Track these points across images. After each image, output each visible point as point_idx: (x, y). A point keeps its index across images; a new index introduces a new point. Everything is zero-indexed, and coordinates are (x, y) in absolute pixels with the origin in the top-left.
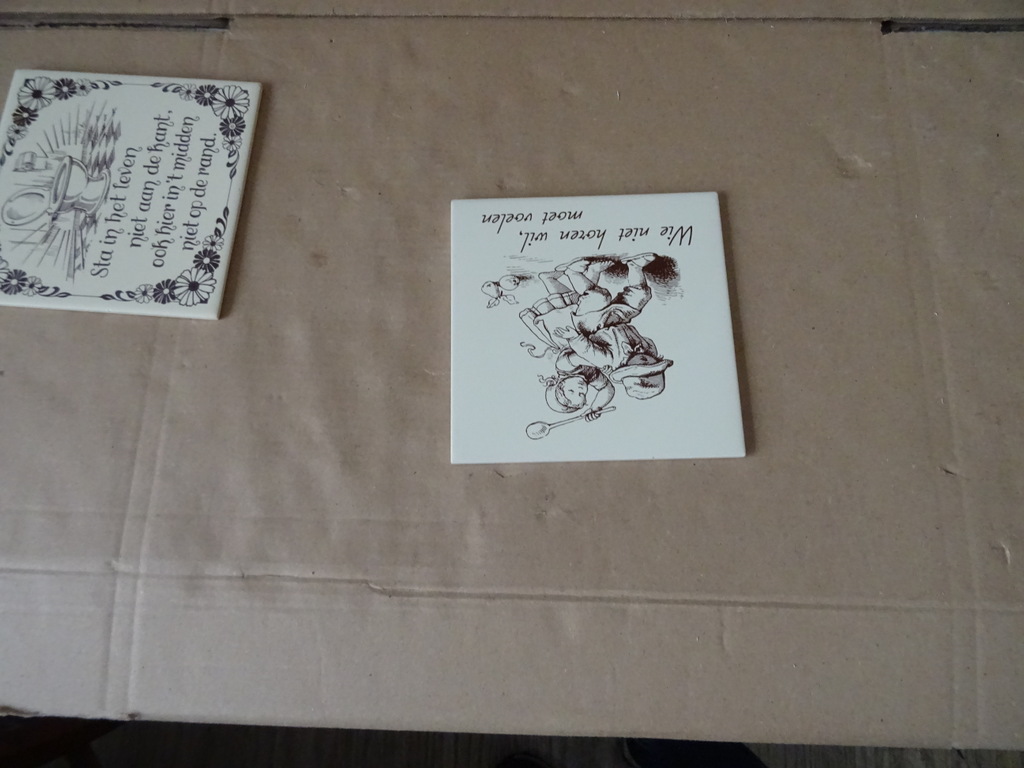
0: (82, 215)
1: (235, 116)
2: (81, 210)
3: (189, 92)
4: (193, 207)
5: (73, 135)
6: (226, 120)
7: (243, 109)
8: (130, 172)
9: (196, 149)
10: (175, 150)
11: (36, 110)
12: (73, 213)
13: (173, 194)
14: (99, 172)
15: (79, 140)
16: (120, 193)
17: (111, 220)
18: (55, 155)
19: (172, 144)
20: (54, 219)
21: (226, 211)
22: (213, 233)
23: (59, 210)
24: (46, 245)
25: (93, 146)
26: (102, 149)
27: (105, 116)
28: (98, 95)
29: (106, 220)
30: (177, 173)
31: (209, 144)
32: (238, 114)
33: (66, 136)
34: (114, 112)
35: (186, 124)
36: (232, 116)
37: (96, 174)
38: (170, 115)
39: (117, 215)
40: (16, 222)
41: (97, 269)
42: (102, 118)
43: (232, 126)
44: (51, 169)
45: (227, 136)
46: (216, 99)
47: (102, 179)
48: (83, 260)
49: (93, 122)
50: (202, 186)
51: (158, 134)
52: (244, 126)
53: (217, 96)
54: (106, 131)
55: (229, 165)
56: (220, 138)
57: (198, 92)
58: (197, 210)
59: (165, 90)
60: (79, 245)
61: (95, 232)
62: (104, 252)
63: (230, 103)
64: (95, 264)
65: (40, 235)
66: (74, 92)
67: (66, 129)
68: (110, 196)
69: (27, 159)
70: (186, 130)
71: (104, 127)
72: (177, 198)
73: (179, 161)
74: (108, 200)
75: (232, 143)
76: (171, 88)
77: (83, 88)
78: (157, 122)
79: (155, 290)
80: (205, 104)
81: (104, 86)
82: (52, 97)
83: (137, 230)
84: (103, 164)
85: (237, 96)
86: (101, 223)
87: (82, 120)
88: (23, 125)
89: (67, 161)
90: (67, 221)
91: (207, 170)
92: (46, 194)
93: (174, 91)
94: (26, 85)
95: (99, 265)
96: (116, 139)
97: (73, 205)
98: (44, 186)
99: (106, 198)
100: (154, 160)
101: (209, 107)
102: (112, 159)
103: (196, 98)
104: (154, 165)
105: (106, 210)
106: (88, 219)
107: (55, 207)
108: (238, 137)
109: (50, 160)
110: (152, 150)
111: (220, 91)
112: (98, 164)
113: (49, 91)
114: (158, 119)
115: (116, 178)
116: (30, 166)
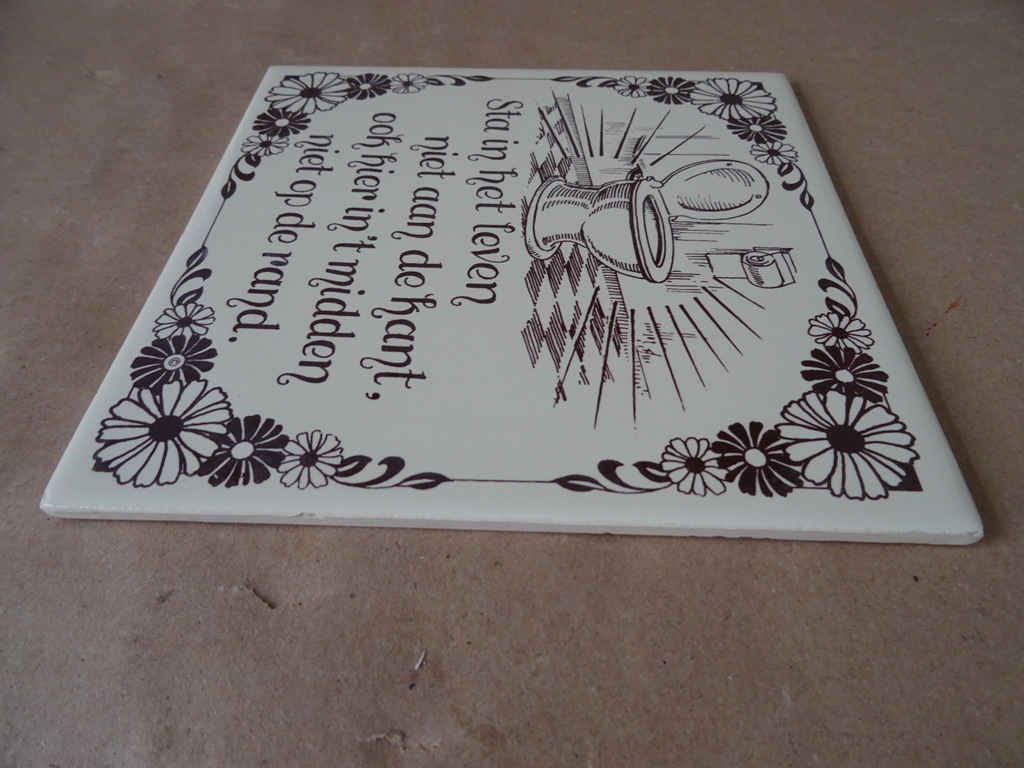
0: (572, 177)
1: (157, 392)
2: (578, 186)
3: (310, 459)
4: (308, 196)
5: (666, 326)
6: (192, 376)
7: (129, 411)
8: (476, 253)
9: (294, 306)
10: (352, 302)
11: (821, 390)
12: (597, 182)
13: (358, 219)
14: (558, 252)
15: (642, 318)
16: (490, 216)
17: (502, 173)
18: (697, 282)
19: (365, 313)
20: (638, 171)
21: (228, 191)
22: (263, 159)
23: (633, 186)
24: (634, 135)
25: (595, 305)
26: (569, 299)
27: (586, 381)
28: (633, 447)
29: (513, 173)
30: (348, 255)
31: (255, 316)
32: (147, 395)
33: (685, 326)
34: (560, 389)
35: (324, 365)
36: (170, 391)
37: (567, 250)
38: (373, 389)
39: (489, 183)
40: (723, 165)
41: (511, 108)
42: (594, 374)
43: (174, 362)
44: (691, 256)
45: (195, 337)
46: (214, 437)
47: (545, 240)
48: (544, 118)
49: (620, 364)
50: (282, 231)
51: (410, 338)
52: (137, 362)
53: (208, 448)
54: (570, 343)
55: (205, 274)
56: (218, 334)
57: (277, 460)
58: (301, 191)
59: (394, 465)
60: (563, 138)
61: (533, 155)
62: (506, 129)
63: (166, 429)
64: (518, 114)
65: (655, 147)
66: (715, 447)
67: (695, 344)
68: (518, 212)
69: (768, 274)
70: (323, 351)
71: (579, 350)
72: (347, 211)
73: (345, 279)
74: (519, 204)
75: (185, 322)
76: (373, 470)
77: (695, 465)
78: (415, 368)
79: (389, 87)
80: (253, 421)
81: (619, 471)
82: (788, 432)
83: (441, 161)
84: (554, 267)
85: (134, 453)
86: (525, 169)
87: (654, 369)
88: (834, 350)
89: (658, 273)
90: (606, 169)
91: (267, 262)
92: (676, 210)
93: (363, 461)
94: (908, 467)
95: (509, 114)
96: (535, 323)
97: (603, 194)
98: (690, 224)
99: (526, 208)
100: (413, 280)
101: (241, 414)
102: (533, 279)
103: (284, 440)
104: (412, 268)
105: (519, 189)
106: (557, 172)
107: (644, 190)
108: (163, 335)
109: (706, 274)
110: (424, 301)
111: (193, 464)
112: (568, 267)
113: (809, 449)
114: (410, 376)
115: (511, 243)
116: (752, 260)
